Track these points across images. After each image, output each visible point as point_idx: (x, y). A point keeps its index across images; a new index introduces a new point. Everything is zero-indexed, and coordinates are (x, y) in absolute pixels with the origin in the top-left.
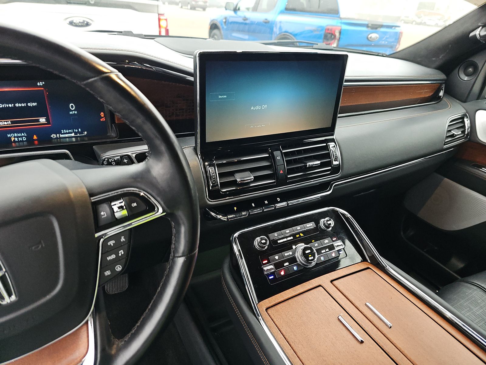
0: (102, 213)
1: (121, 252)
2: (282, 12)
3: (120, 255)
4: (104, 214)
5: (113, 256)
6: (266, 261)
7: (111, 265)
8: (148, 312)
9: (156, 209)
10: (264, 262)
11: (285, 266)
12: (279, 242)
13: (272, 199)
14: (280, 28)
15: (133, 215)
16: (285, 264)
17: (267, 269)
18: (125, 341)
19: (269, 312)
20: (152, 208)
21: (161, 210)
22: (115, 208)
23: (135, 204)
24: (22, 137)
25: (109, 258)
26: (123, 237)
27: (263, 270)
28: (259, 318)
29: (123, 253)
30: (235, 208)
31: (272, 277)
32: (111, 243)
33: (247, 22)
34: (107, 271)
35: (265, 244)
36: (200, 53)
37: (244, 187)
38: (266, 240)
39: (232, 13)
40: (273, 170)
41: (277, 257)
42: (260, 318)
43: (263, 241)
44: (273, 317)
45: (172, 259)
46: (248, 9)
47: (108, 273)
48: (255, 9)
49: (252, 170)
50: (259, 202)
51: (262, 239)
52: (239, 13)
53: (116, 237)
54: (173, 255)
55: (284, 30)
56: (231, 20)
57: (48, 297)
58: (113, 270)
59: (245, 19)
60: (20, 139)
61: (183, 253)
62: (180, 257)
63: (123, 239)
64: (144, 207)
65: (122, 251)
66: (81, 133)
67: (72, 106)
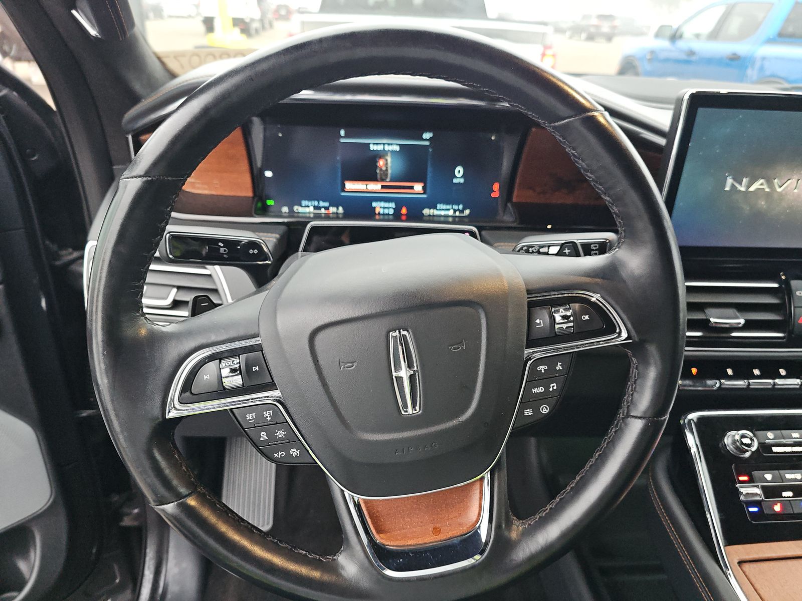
0: (538, 321)
1: (554, 386)
2: (770, 41)
3: (551, 389)
4: (540, 322)
5: (541, 390)
6: (745, 478)
7: (534, 401)
8: (570, 491)
9: (618, 331)
10: (741, 478)
11: (785, 497)
12: (775, 449)
13: (770, 368)
14: (762, 68)
15: (581, 332)
16: (785, 494)
17: (748, 493)
18: (530, 524)
19: (744, 569)
20: (611, 328)
21: (624, 335)
22: (558, 318)
23: (587, 317)
24: (388, 208)
25: (535, 390)
26: (559, 364)
27: (738, 493)
28: (728, 572)
29: (555, 388)
30: (692, 369)
31: (755, 509)
32: (542, 368)
33: (694, 58)
34: (528, 410)
35: (749, 445)
36: (693, 94)
37: (718, 336)
38: (752, 440)
39: (664, 44)
40: (785, 315)
41: (769, 477)
42: (730, 572)
43: (746, 441)
44: (753, 580)
45: (623, 419)
46: (697, 36)
47: (528, 412)
48: (714, 35)
49: (742, 308)
50: (743, 368)
51: (743, 436)
52: (681, 44)
53: (549, 361)
54: (625, 412)
55: (768, 73)
56: (663, 55)
57: (455, 422)
58: (536, 410)
59: (691, 53)
60: (386, 211)
61: (645, 412)
62: (636, 417)
63: (559, 367)
64: (599, 324)
65: (555, 384)
66: (462, 211)
67: (459, 171)
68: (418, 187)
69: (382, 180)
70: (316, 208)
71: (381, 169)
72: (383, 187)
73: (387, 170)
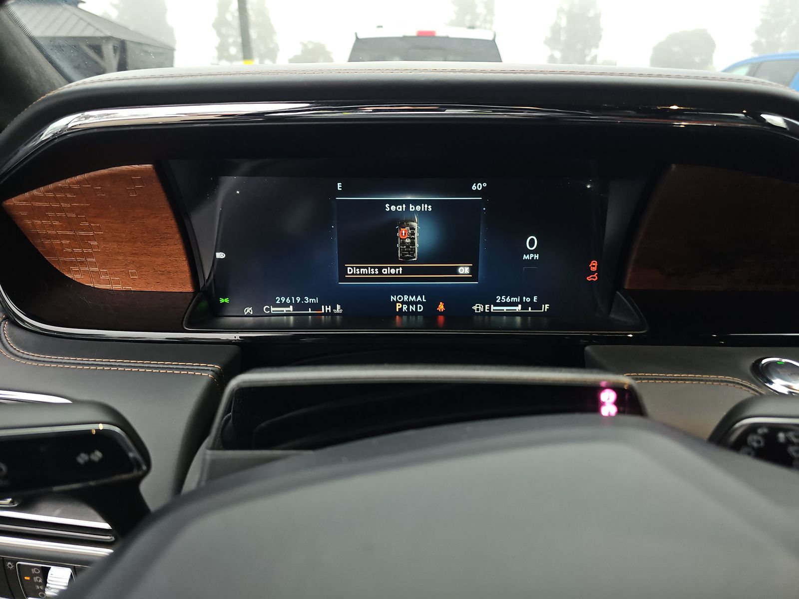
24: (416, 303)
60: (413, 308)
66: (537, 306)
67: (532, 242)
68: (464, 270)
69: (406, 260)
70: (297, 306)
71: (403, 243)
72: (406, 271)
73: (413, 243)
